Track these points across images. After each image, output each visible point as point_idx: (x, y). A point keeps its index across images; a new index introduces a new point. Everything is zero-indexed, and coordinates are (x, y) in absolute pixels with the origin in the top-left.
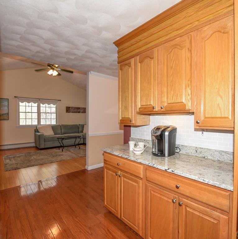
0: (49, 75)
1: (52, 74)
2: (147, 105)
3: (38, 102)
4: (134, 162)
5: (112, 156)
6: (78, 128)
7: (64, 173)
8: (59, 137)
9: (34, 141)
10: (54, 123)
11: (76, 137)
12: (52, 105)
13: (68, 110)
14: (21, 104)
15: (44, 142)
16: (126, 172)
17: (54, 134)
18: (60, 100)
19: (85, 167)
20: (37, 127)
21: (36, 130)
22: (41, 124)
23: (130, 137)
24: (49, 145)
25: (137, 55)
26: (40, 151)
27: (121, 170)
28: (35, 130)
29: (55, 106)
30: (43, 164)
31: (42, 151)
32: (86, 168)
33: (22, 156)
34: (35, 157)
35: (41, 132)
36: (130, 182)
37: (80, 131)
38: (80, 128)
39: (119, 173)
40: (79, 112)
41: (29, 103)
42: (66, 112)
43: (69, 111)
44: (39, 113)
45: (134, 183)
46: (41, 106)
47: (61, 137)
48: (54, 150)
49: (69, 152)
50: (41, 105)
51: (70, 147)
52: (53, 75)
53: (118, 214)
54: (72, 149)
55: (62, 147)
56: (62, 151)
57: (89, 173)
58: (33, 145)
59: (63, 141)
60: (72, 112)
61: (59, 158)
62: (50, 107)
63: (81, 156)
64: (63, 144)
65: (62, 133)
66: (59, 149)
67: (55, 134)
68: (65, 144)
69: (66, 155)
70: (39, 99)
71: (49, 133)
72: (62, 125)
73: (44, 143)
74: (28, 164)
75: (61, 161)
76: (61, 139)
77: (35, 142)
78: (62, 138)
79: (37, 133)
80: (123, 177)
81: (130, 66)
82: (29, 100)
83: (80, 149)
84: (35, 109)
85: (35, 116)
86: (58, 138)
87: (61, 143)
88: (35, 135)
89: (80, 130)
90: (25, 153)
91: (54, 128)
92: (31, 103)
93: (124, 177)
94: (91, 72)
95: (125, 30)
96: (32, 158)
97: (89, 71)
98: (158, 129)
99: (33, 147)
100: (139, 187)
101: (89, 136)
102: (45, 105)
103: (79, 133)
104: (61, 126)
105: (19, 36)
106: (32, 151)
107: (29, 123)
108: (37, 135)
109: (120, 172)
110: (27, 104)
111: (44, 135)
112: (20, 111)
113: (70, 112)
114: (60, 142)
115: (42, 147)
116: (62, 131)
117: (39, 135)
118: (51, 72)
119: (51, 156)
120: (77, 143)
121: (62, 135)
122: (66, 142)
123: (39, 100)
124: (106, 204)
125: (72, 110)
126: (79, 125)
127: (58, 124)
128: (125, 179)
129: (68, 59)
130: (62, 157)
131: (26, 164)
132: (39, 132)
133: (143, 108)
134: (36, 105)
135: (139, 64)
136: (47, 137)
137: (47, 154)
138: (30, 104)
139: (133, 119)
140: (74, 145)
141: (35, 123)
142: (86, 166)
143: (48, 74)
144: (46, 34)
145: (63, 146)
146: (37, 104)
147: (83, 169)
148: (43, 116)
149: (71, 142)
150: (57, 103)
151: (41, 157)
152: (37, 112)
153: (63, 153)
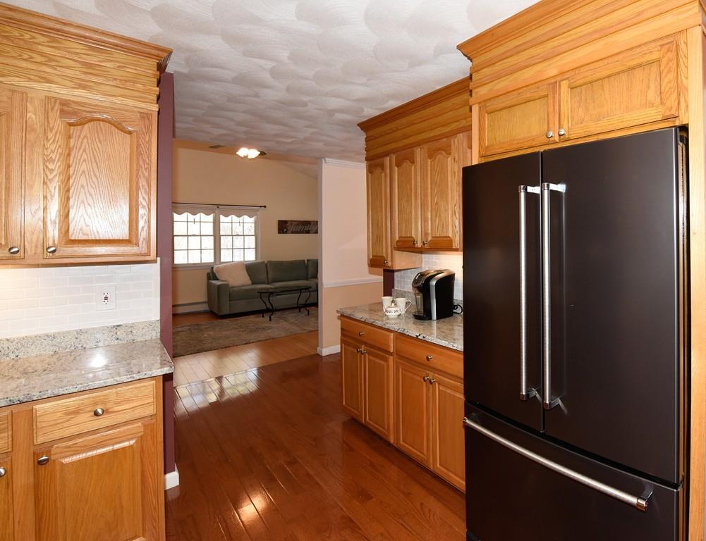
0: (241, 157)
1: (246, 155)
2: (407, 237)
3: (214, 212)
4: (381, 328)
5: (352, 322)
6: (307, 268)
7: (273, 361)
8: (261, 289)
9: (206, 300)
10: (251, 256)
11: (301, 290)
12: (246, 218)
13: (283, 227)
14: (176, 217)
15: (230, 301)
16: (372, 347)
17: (250, 282)
18: (265, 207)
19: (316, 350)
20: (212, 268)
21: (211, 274)
22: (222, 260)
23: (393, 288)
24: (240, 306)
25: (393, 151)
26: (220, 320)
27: (365, 344)
28: (208, 274)
29: (252, 220)
30: (229, 347)
31: (226, 321)
32: (318, 352)
33: (182, 331)
34: (211, 333)
35: (224, 279)
36: (378, 361)
37: (310, 276)
38: (310, 269)
39: (363, 348)
40: (308, 232)
41: (194, 214)
42: (279, 233)
43: (285, 230)
44: (217, 236)
45: (382, 362)
46: (221, 221)
47: (268, 289)
48: (252, 318)
49: (285, 323)
50: (222, 218)
51: (287, 312)
52: (249, 157)
53: (362, 418)
54: (292, 316)
55: (269, 311)
56: (270, 320)
57: (324, 361)
58: (205, 307)
59: (271, 299)
60: (292, 233)
61: (263, 335)
62: (242, 221)
63: (310, 329)
64: (272, 305)
65: (270, 281)
66: (263, 317)
67: (253, 283)
68: (276, 305)
69: (278, 327)
70: (218, 206)
71: (242, 280)
72: (270, 262)
73: (228, 302)
74: (198, 347)
75: (267, 340)
76: (267, 295)
77: (209, 302)
78: (270, 291)
79: (214, 282)
80: (369, 355)
81: (383, 169)
82: (194, 208)
83: (308, 314)
84: (208, 229)
85: (209, 243)
86: (261, 293)
87: (267, 303)
88: (209, 286)
89: (310, 272)
90: (189, 326)
91: (250, 268)
92: (199, 215)
93: (370, 353)
94: (327, 159)
95: (371, 112)
96: (205, 335)
97: (322, 158)
98: (422, 275)
99: (205, 313)
100: (388, 366)
101: (325, 286)
102: (230, 217)
103: (307, 279)
104: (266, 265)
105: (192, 118)
106: (204, 321)
107: (195, 259)
108: (214, 284)
109: (363, 346)
110: (191, 217)
111: (230, 286)
112: (175, 234)
113: (286, 233)
114: (266, 300)
115: (226, 311)
116: (270, 276)
117: (219, 286)
118: (243, 152)
119: (245, 331)
120: (302, 301)
121: (268, 284)
122: (278, 301)
123: (218, 208)
124: (344, 403)
125: (291, 228)
126: (308, 261)
127: (259, 261)
128: (372, 358)
129: (278, 143)
130: (269, 331)
131: (195, 346)
132: (217, 279)
133: (401, 241)
134: (211, 218)
135: (396, 168)
136: (235, 289)
137: (236, 327)
138: (197, 217)
139: (389, 259)
140: (296, 306)
141: (208, 258)
142: (318, 348)
143: (239, 156)
144: (241, 117)
145: (271, 308)
146: (212, 216)
147: (312, 353)
148: (225, 242)
149: (291, 299)
150: (258, 213)
151: (224, 333)
152: (212, 234)
153: (272, 324)
